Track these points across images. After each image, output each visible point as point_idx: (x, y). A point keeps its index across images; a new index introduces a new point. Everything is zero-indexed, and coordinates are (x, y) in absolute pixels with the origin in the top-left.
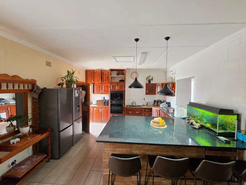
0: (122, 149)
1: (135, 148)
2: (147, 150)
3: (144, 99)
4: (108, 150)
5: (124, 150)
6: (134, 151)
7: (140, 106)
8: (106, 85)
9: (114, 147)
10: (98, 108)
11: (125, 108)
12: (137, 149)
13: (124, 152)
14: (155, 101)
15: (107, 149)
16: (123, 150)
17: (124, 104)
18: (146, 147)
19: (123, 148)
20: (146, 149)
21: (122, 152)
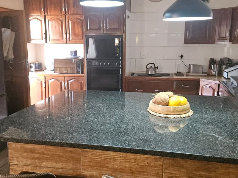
0: (54, 165)
1: (88, 164)
2: (117, 169)
3: (182, 56)
4: (21, 163)
5: (60, 165)
6: (84, 170)
7: (168, 75)
8: (77, 19)
9: (33, 158)
10: (58, 80)
11: (124, 80)
12: (92, 164)
13: (60, 170)
14: (212, 61)
15: (17, 161)
16: (57, 166)
17: (123, 68)
18: (115, 162)
19: (57, 162)
20: (116, 166)
21: (55, 170)
